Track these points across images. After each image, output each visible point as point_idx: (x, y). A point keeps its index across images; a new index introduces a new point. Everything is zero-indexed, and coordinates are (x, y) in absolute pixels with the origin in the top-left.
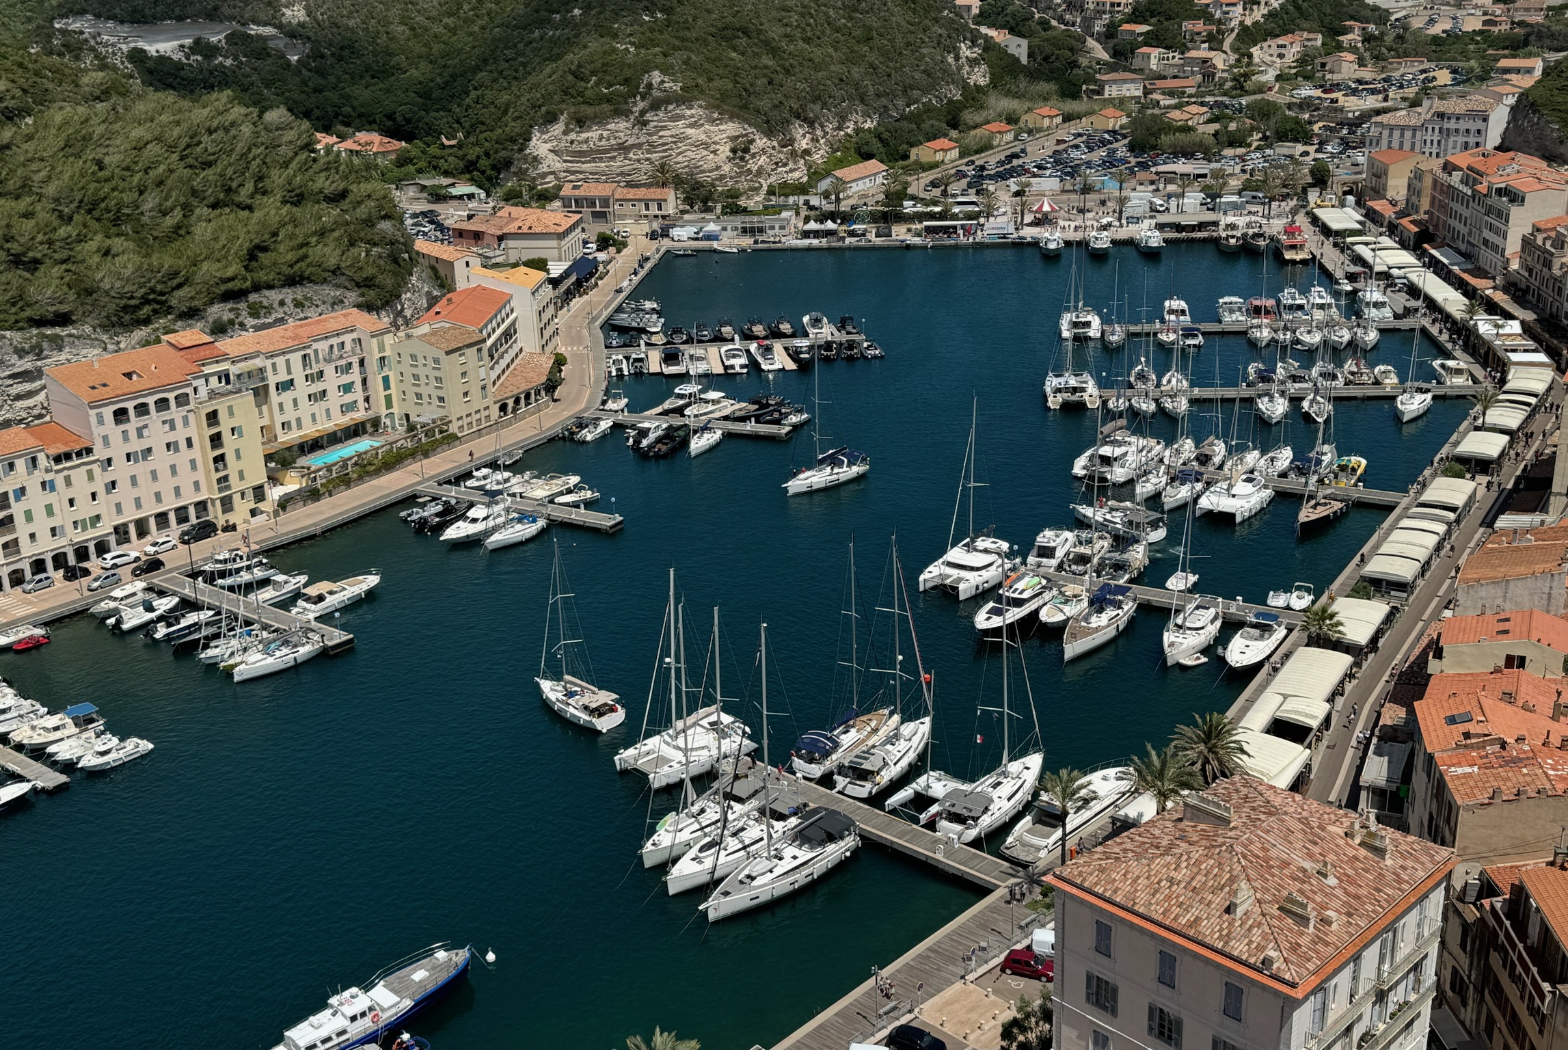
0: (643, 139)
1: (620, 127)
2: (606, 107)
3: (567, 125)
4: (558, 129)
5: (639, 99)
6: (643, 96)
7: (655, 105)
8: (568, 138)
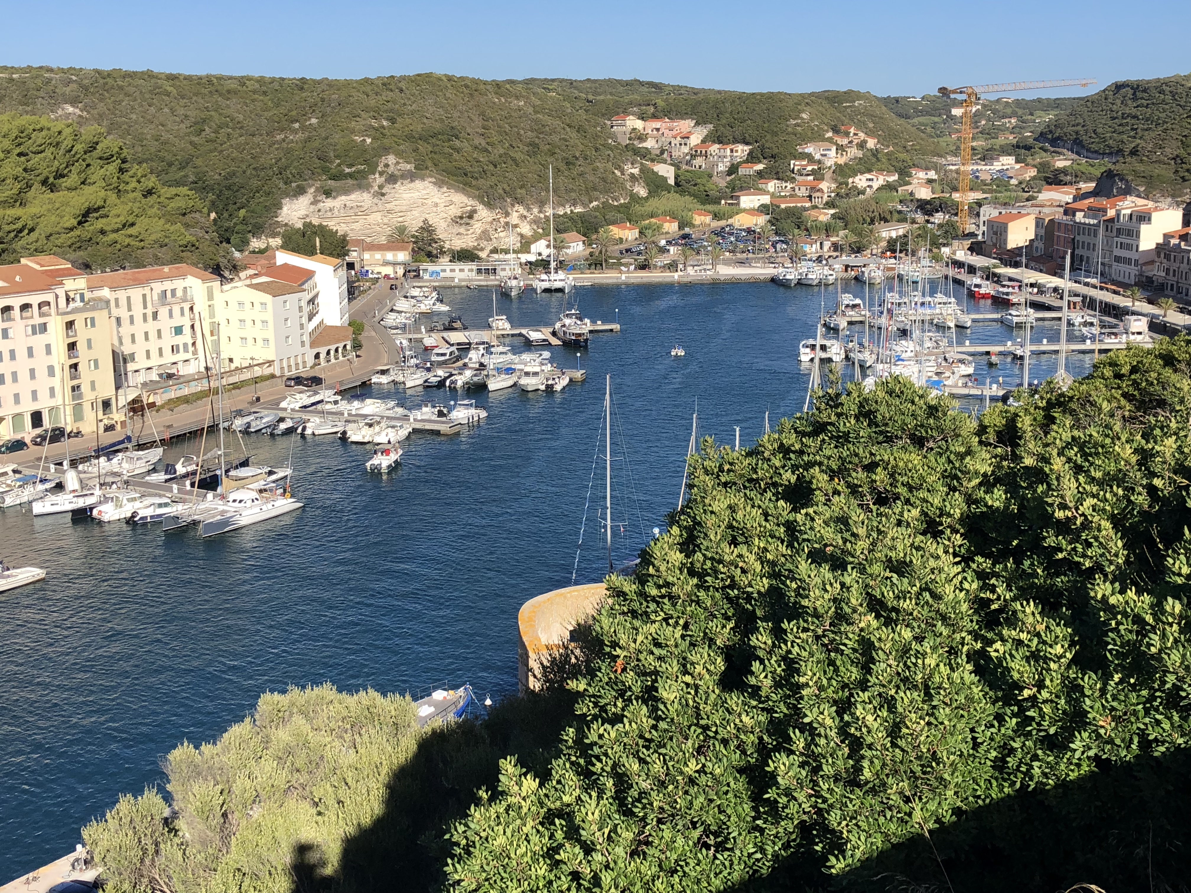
0: (382, 208)
1: (362, 198)
2: (350, 182)
3: (315, 197)
4: (305, 200)
5: (377, 176)
6: (381, 174)
7: (392, 179)
8: (316, 208)
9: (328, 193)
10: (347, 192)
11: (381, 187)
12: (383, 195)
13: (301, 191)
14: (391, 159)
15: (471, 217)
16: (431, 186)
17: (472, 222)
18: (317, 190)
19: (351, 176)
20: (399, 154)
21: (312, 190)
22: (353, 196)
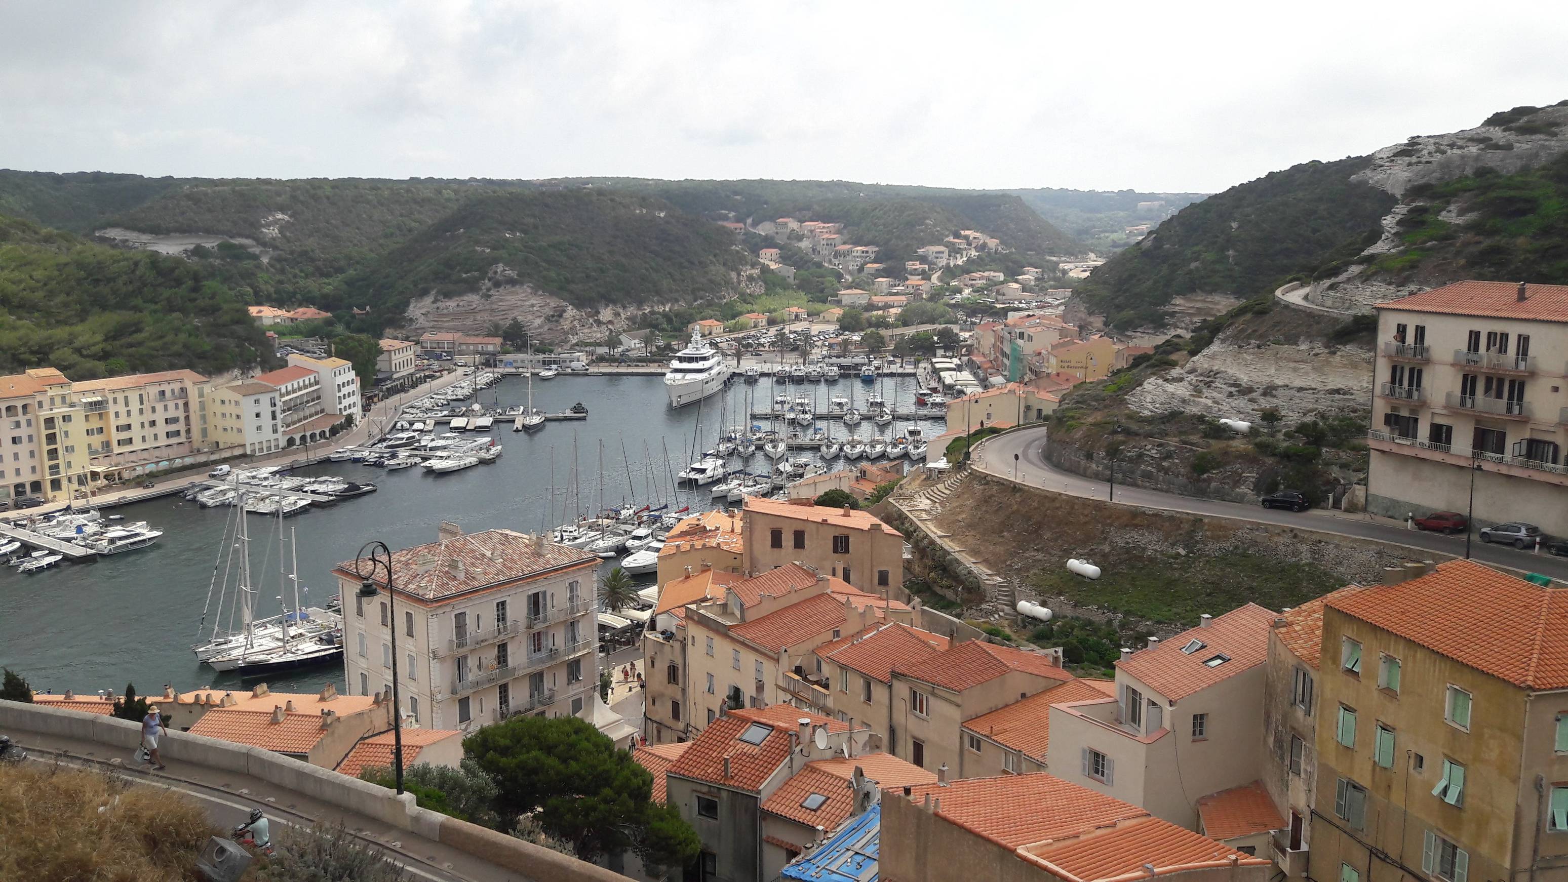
0: (487, 307)
1: (473, 299)
2: (466, 286)
3: (436, 297)
4: (428, 300)
5: (487, 281)
6: (489, 280)
7: (497, 284)
8: (435, 305)
9: (448, 295)
10: (460, 294)
11: (489, 290)
12: (490, 296)
13: (424, 293)
14: (500, 267)
15: (561, 316)
16: (529, 290)
17: (561, 320)
18: (438, 293)
19: (465, 281)
20: (506, 264)
21: (434, 292)
22: (465, 298)
